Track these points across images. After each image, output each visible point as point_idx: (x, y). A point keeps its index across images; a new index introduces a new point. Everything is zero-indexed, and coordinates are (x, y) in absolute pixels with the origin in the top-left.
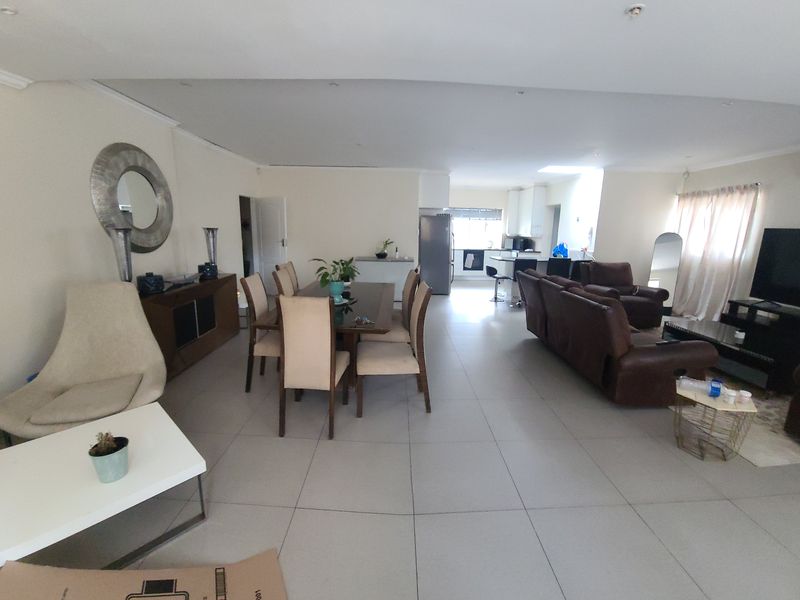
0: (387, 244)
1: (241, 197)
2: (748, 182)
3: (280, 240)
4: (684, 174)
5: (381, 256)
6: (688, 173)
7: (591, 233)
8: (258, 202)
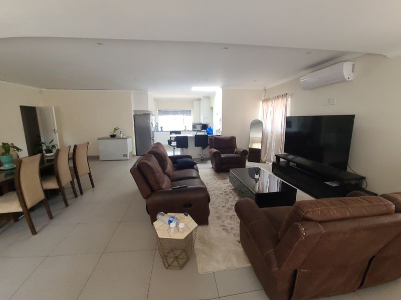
0: (116, 130)
1: (21, 106)
2: (284, 93)
3: (53, 129)
4: (264, 90)
5: (113, 136)
6: (265, 90)
7: (220, 120)
8: (41, 109)
